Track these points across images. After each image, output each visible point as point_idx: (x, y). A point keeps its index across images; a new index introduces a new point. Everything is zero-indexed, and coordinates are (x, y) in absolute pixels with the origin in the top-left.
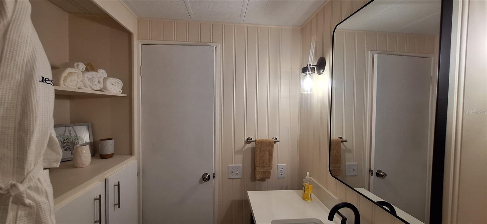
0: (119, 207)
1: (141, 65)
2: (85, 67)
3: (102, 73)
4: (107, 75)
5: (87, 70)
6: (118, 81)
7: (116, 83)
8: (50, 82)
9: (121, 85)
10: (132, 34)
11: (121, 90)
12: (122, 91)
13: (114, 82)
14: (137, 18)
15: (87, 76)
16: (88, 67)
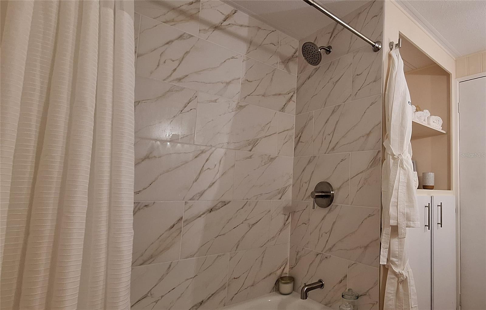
0: (441, 227)
1: (458, 102)
2: (416, 108)
3: (426, 113)
4: (430, 115)
5: (417, 111)
6: (438, 119)
7: (437, 121)
8: (410, 104)
9: (441, 122)
10: (450, 75)
11: (441, 126)
12: (441, 128)
13: (435, 120)
14: (455, 59)
15: (417, 115)
16: (418, 108)
